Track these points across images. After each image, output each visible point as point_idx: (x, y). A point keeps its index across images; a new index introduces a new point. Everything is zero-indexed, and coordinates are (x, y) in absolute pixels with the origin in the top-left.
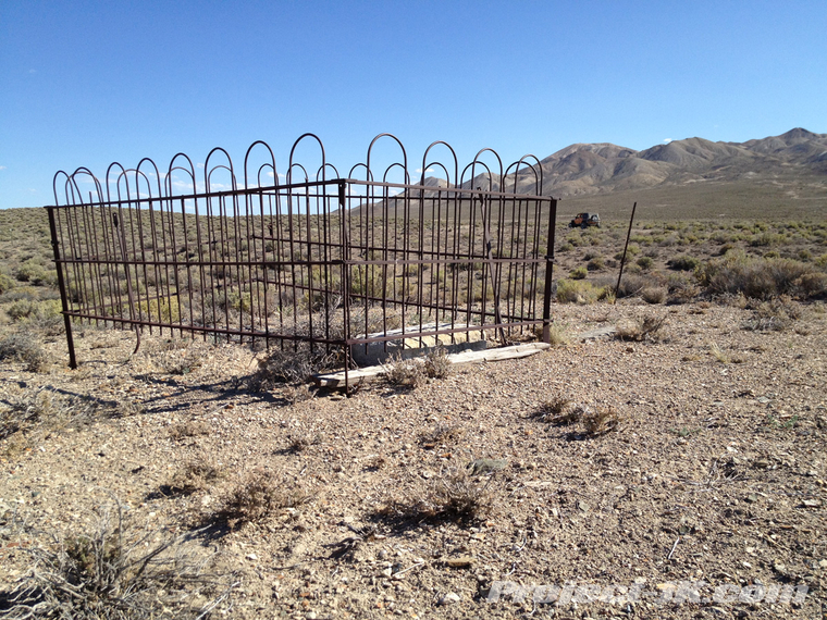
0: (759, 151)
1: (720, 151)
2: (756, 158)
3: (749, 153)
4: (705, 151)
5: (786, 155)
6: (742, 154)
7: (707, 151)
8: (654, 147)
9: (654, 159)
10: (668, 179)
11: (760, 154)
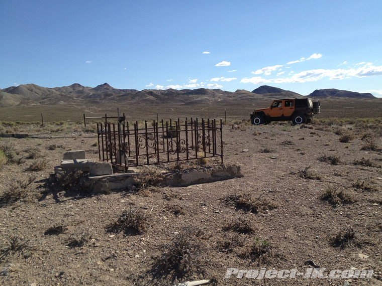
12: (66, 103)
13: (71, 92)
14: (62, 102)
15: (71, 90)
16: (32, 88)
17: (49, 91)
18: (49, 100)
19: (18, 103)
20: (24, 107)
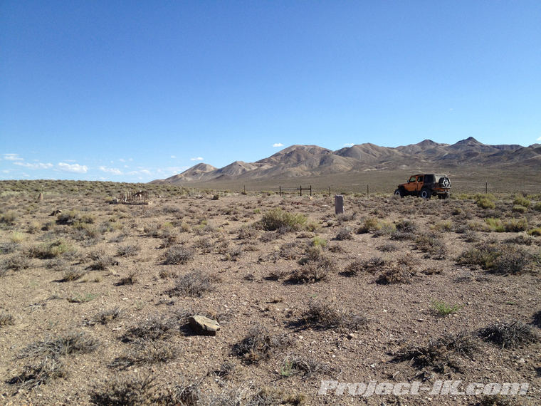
0: (406, 152)
1: (383, 152)
2: (405, 157)
3: (401, 154)
4: (374, 152)
5: (422, 156)
6: (397, 154)
7: (376, 152)
8: (343, 149)
9: (344, 156)
10: (353, 168)
11: (407, 155)
12: (409, 168)
13: (418, 152)
14: (404, 166)
15: (419, 149)
16: (369, 148)
17: (389, 152)
18: (388, 163)
19: (349, 169)
20: (356, 173)
